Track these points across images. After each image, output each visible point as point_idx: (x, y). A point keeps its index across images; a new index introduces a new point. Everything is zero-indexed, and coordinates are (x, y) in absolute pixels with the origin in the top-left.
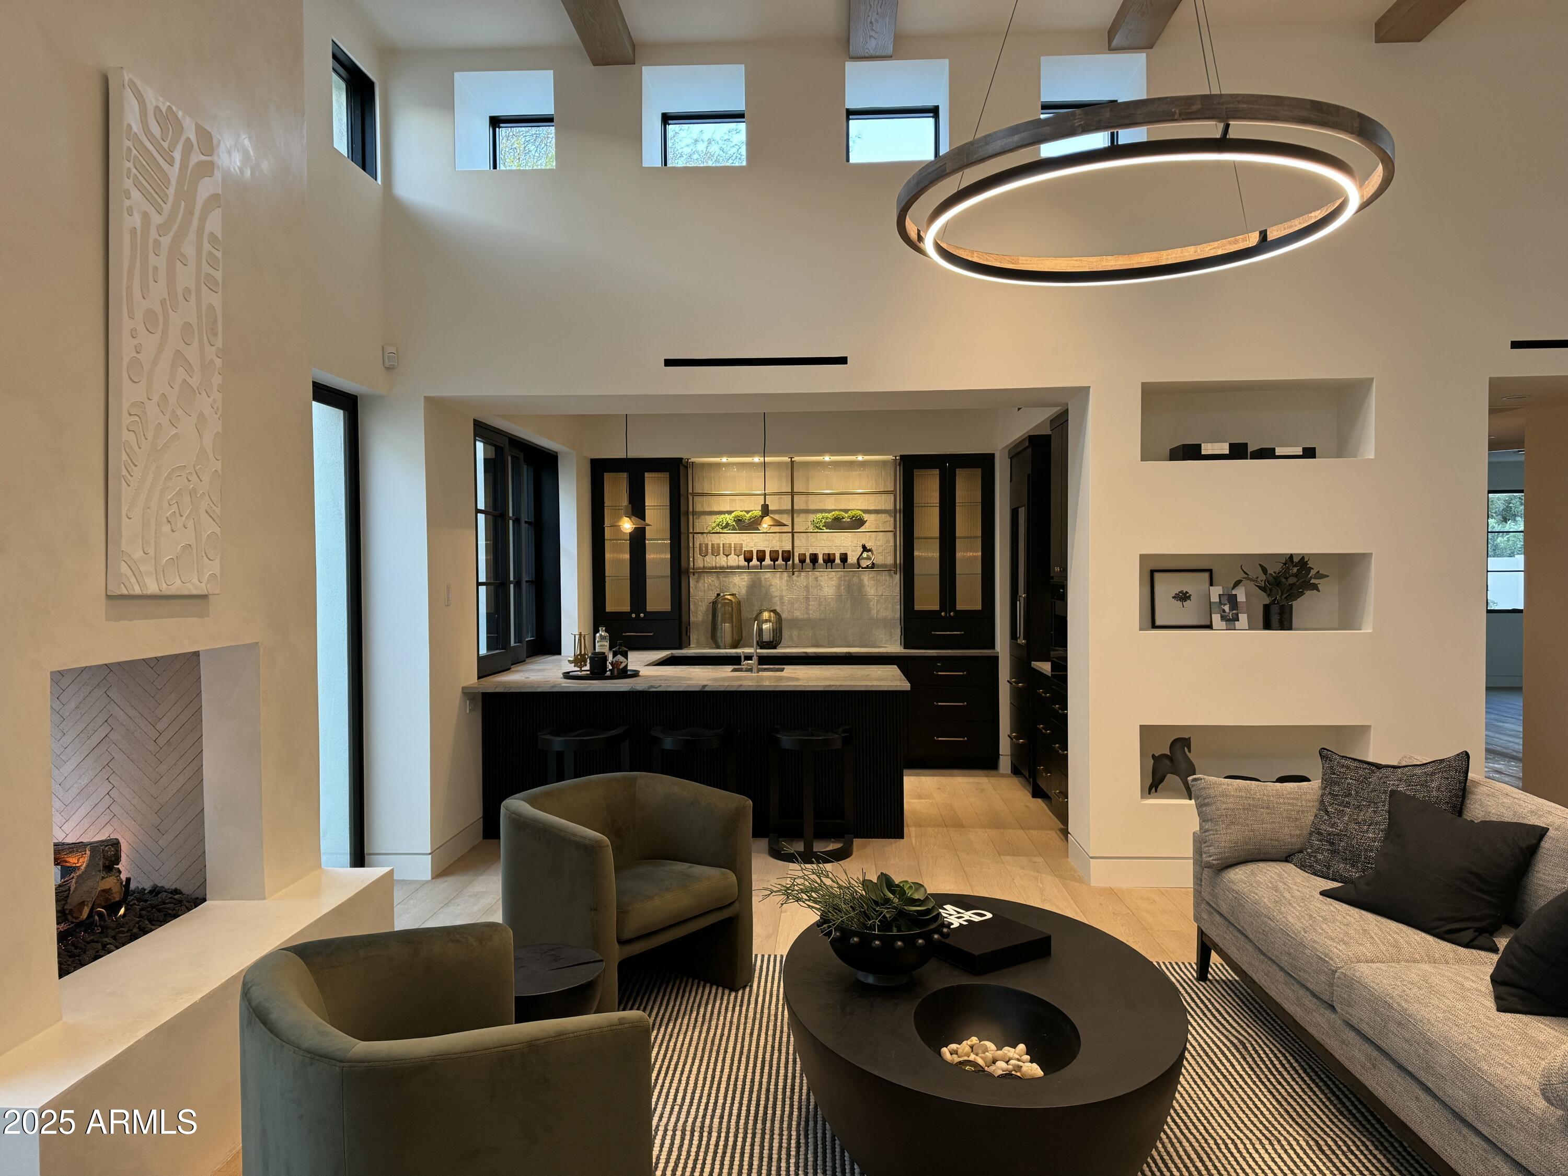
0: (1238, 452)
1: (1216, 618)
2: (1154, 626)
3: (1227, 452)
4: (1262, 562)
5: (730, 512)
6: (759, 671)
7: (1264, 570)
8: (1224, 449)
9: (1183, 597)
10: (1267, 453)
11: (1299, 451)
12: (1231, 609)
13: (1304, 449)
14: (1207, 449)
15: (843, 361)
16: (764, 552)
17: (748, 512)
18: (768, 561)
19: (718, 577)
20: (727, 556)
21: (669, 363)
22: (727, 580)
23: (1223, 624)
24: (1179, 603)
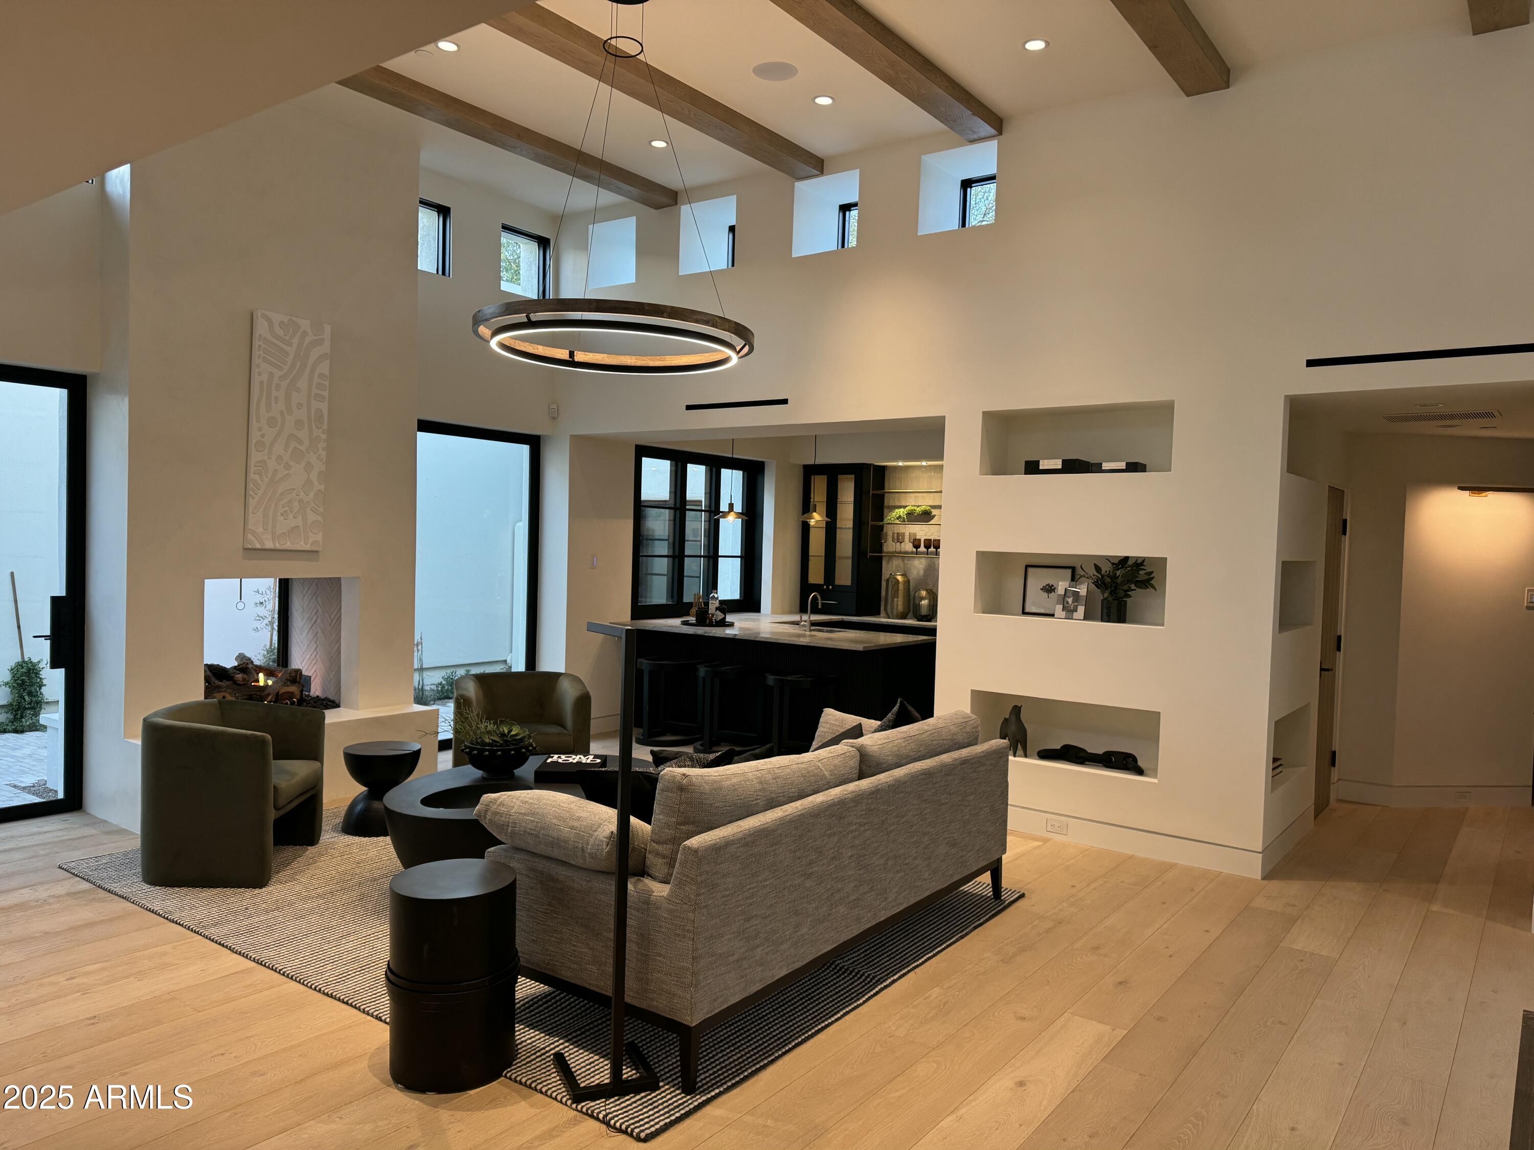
0: (1072, 466)
1: (1059, 608)
2: (1024, 613)
3: (1060, 467)
4: (1097, 563)
5: (905, 507)
6: (811, 630)
7: (1098, 569)
8: (1058, 464)
9: (1049, 589)
10: (1095, 468)
11: (1122, 465)
12: (1073, 602)
13: (1127, 464)
14: (1044, 465)
15: (784, 402)
16: (920, 540)
17: (918, 506)
18: (922, 549)
19: (903, 560)
20: (901, 543)
21: (689, 408)
22: (909, 562)
23: (1063, 614)
24: (1046, 594)
